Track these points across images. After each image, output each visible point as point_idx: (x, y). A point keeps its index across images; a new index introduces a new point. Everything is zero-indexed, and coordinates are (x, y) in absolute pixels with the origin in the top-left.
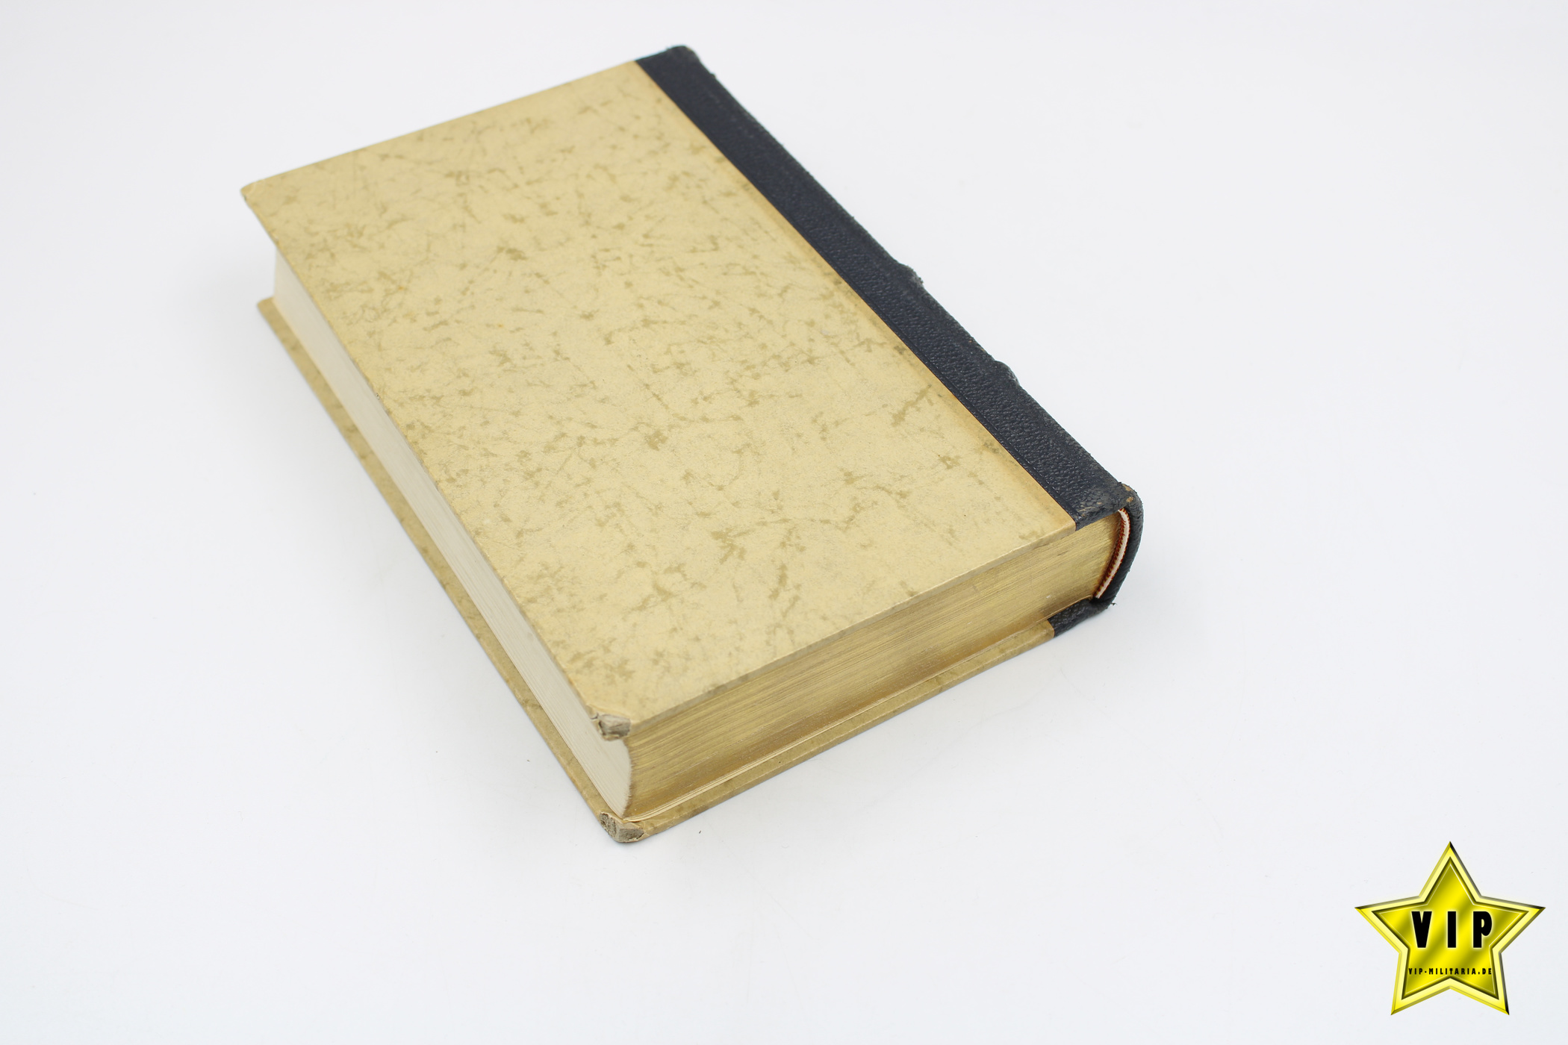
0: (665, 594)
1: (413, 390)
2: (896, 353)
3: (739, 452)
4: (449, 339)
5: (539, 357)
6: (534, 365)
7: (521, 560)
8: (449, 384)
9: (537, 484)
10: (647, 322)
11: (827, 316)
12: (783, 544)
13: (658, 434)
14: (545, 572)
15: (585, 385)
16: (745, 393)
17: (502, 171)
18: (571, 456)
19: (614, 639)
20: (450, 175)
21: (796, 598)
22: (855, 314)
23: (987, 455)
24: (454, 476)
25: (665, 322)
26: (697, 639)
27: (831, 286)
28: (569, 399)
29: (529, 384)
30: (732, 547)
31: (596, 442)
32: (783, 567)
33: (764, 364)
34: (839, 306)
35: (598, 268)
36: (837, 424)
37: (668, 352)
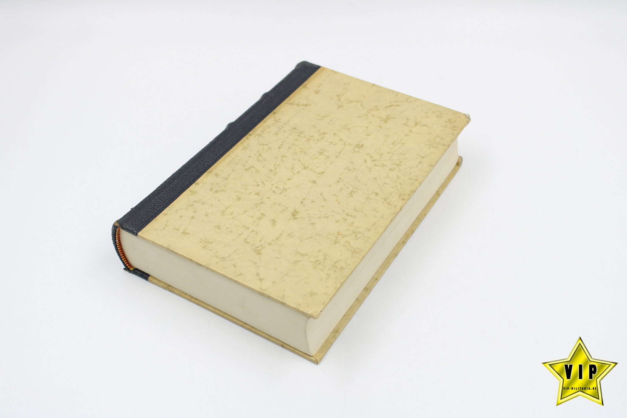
0: (416, 124)
1: (386, 207)
2: (276, 114)
3: (349, 129)
4: (354, 209)
5: (344, 185)
6: (349, 184)
7: (432, 153)
8: (376, 200)
9: (400, 162)
10: (305, 168)
11: (270, 132)
12: (377, 110)
13: (356, 147)
14: (432, 147)
15: (349, 169)
16: (322, 136)
17: (246, 240)
18: (383, 160)
19: (441, 126)
20: (260, 254)
21: (395, 102)
22: (264, 127)
23: (308, 86)
24: (414, 180)
25: (302, 164)
26: (426, 113)
27: (253, 136)
28: (358, 170)
29: (359, 181)
30: (387, 118)
31: (371, 157)
32: (386, 107)
33: (305, 137)
34: (262, 131)
35: (286, 190)
36: (319, 115)
37: (317, 158)
